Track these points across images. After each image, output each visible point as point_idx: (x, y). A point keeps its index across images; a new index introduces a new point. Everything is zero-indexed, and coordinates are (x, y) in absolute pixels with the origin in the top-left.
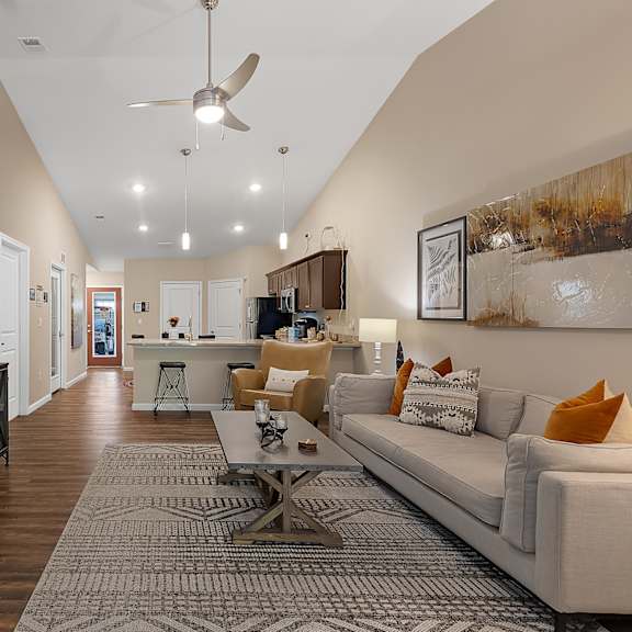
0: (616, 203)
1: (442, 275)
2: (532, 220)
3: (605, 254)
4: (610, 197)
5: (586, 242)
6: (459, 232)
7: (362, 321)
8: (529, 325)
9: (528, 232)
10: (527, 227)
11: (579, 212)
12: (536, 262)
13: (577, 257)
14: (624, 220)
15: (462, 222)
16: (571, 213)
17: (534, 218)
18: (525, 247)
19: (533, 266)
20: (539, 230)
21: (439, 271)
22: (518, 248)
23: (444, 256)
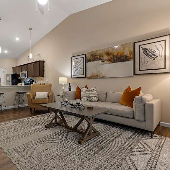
0: (123, 53)
1: (78, 67)
2: (104, 55)
3: (121, 63)
4: (122, 51)
5: (117, 60)
6: (84, 57)
7: (60, 78)
8: (103, 77)
9: (103, 58)
10: (103, 57)
11: (115, 54)
12: (105, 64)
13: (115, 63)
14: (125, 56)
15: (85, 55)
16: (113, 54)
17: (105, 55)
18: (102, 61)
19: (104, 65)
20: (106, 57)
21: (77, 66)
22: (100, 61)
23: (79, 63)
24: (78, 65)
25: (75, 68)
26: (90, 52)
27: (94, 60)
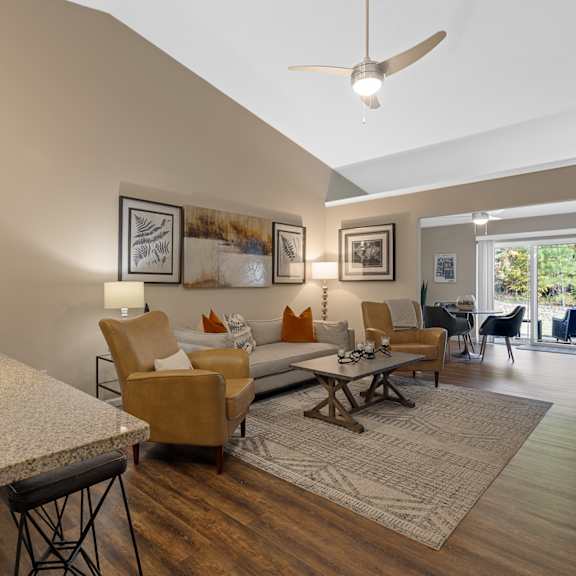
1: (153, 246)
6: (173, 216)
8: (226, 286)
9: (227, 235)
10: (226, 231)
15: (179, 211)
17: (230, 229)
18: (225, 242)
19: (229, 255)
20: (232, 236)
21: (148, 241)
22: (221, 242)
23: (156, 230)
24: (150, 237)
25: (139, 246)
26: (197, 208)
27: (207, 235)
